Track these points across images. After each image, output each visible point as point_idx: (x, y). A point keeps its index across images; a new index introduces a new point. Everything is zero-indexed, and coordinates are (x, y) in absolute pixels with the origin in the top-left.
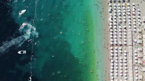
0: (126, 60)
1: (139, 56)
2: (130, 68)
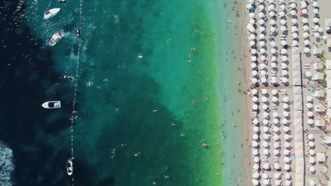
0: (288, 118)
1: (318, 110)
2: (297, 136)
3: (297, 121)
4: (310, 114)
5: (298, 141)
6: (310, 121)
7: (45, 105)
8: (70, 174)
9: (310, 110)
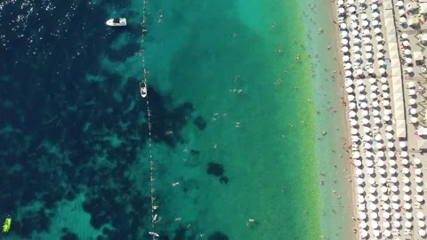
3: (388, 21)
4: (402, 12)
5: (392, 41)
6: (403, 20)
7: (110, 23)
8: (144, 96)
9: (401, 8)
